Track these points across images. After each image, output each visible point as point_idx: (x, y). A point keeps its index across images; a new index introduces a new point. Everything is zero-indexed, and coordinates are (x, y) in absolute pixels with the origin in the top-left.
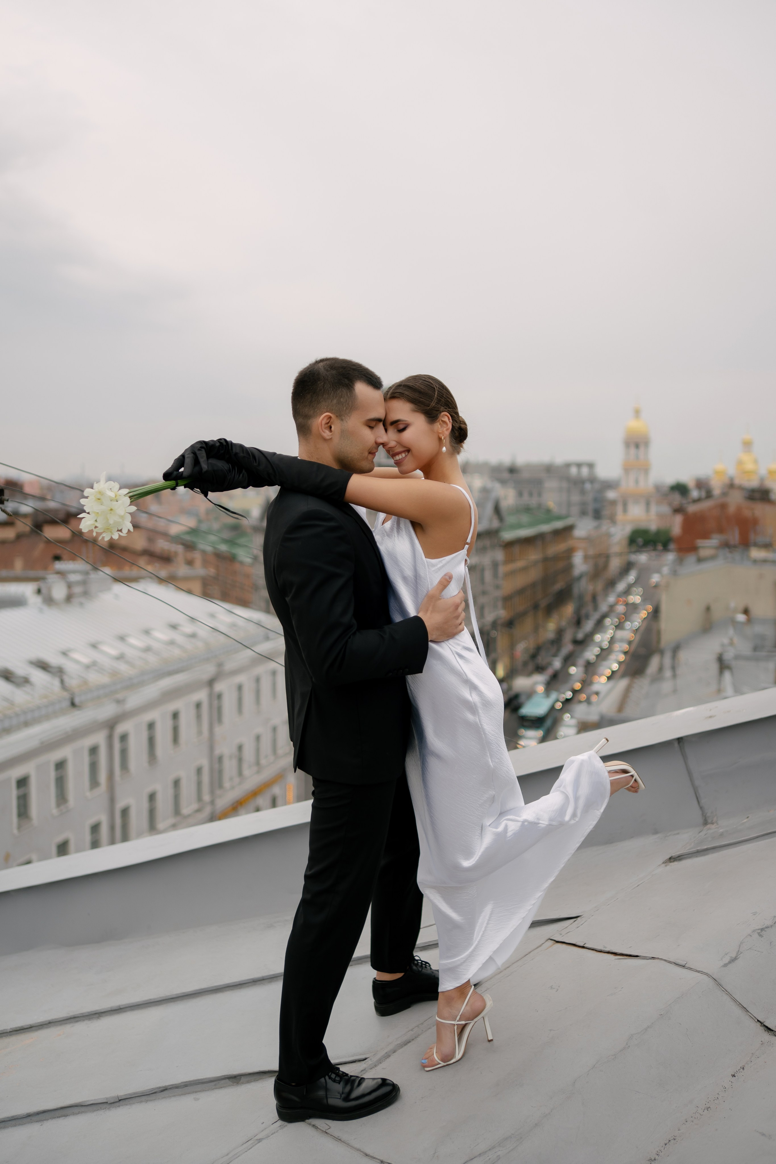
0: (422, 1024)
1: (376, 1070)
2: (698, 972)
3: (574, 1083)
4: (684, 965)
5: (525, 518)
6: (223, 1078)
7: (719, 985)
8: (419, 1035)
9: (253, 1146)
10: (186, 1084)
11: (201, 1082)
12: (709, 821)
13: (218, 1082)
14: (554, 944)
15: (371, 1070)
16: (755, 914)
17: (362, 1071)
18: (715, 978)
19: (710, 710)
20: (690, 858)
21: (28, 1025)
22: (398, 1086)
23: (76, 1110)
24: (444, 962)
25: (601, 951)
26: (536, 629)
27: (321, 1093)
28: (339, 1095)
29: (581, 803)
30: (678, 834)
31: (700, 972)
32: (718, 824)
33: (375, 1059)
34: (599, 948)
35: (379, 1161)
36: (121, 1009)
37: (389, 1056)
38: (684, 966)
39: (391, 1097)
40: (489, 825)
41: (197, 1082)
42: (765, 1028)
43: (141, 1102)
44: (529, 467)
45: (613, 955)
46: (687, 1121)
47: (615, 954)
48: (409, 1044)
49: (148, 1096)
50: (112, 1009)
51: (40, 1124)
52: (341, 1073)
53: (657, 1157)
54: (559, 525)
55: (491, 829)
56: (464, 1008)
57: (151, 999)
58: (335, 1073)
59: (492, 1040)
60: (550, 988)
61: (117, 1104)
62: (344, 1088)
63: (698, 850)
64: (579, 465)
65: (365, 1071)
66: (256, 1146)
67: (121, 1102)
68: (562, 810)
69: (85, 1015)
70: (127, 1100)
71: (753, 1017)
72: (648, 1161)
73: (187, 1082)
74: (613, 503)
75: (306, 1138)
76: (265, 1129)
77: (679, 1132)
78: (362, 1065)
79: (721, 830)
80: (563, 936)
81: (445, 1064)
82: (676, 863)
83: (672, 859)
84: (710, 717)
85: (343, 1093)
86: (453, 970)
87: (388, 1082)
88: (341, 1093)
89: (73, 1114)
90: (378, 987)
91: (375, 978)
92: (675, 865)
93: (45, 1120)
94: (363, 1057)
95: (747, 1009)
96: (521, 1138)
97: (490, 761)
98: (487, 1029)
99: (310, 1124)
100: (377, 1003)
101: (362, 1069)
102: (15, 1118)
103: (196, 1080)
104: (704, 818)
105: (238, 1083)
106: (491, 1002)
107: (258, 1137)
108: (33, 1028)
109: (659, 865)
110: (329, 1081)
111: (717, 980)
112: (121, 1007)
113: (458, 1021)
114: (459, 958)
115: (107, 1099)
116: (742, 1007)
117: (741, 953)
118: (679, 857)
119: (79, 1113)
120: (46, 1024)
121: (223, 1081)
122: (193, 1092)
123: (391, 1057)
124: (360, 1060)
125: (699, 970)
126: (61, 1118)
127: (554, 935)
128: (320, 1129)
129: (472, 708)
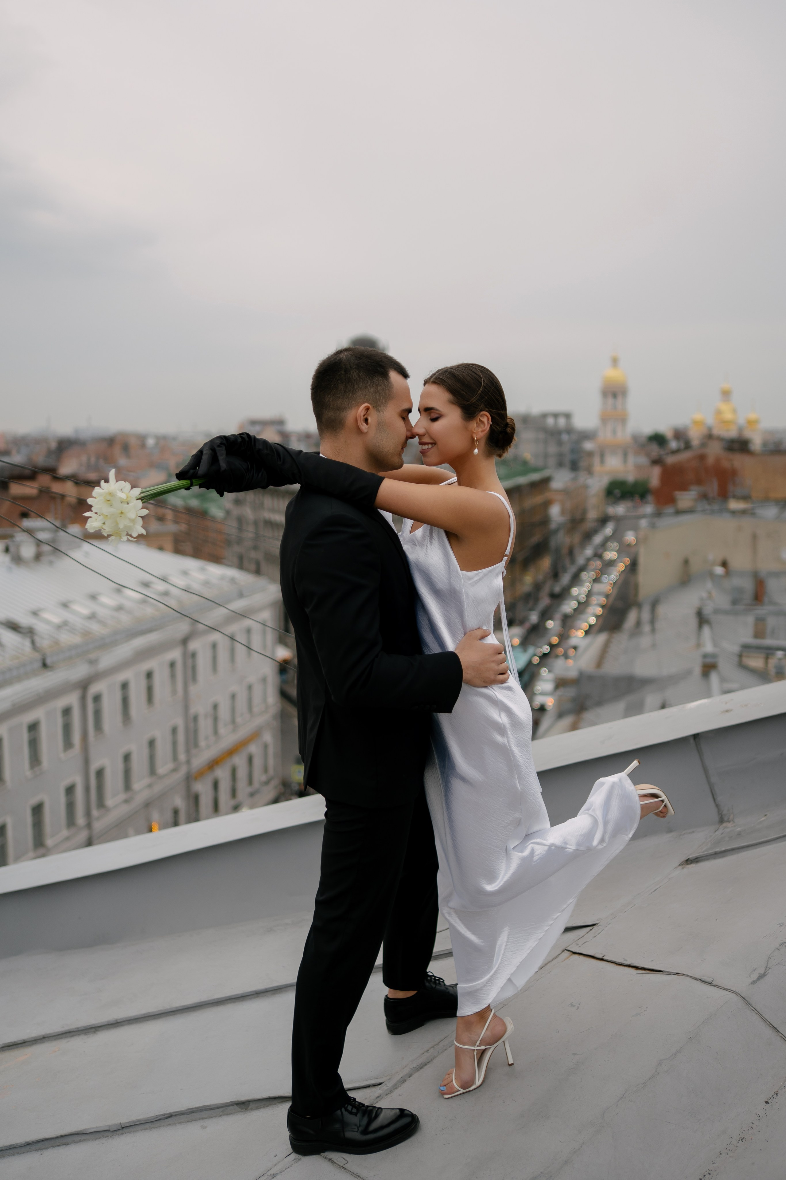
0: (437, 1044)
1: (392, 1096)
2: (726, 990)
3: (603, 1115)
4: (710, 982)
6: (230, 1104)
7: (748, 1004)
8: (435, 1057)
10: (192, 1110)
11: (208, 1109)
12: (726, 819)
13: (225, 1108)
14: (571, 955)
15: (386, 1097)
16: (781, 925)
17: (378, 1097)
18: (744, 997)
19: (726, 703)
20: (707, 860)
21: (21, 1040)
22: (418, 1117)
23: (77, 1138)
24: (463, 986)
25: (621, 964)
28: (357, 1128)
30: (693, 832)
31: (728, 990)
32: (734, 823)
33: (390, 1084)
34: (620, 961)
36: (118, 1023)
37: (405, 1081)
38: (711, 984)
39: (411, 1128)
40: (514, 848)
43: (146, 1129)
45: (634, 969)
46: (721, 1154)
47: (637, 968)
48: (425, 1067)
49: (152, 1123)
50: (109, 1023)
51: (40, 1154)
52: (357, 1103)
54: (536, 477)
55: (517, 853)
56: (484, 1033)
57: (149, 1013)
58: (351, 1105)
59: (512, 1064)
60: (570, 1005)
61: (121, 1132)
62: (361, 1120)
63: (716, 852)
64: (556, 416)
65: (380, 1098)
67: (124, 1130)
69: (80, 1029)
70: (129, 1128)
71: (784, 1038)
73: (192, 1108)
74: (590, 454)
76: (279, 1162)
77: (714, 1165)
78: (377, 1091)
79: (738, 829)
80: (580, 946)
81: (465, 1091)
82: (693, 865)
83: (689, 861)
84: (727, 711)
85: (360, 1126)
86: (473, 994)
87: (406, 1112)
88: (358, 1125)
89: (74, 1143)
90: (390, 1005)
91: (387, 996)
92: (692, 867)
93: (45, 1149)
94: (378, 1081)
95: (778, 1029)
97: (518, 784)
98: (508, 1055)
99: (326, 1158)
100: (389, 1021)
101: (377, 1096)
102: (13, 1146)
103: (203, 1107)
104: (720, 816)
105: (246, 1109)
106: (512, 1026)
107: (271, 1172)
108: (27, 1044)
109: (676, 868)
110: (345, 1113)
111: (746, 998)
112: (119, 1021)
113: (478, 1046)
114: (479, 982)
115: (109, 1126)
116: (772, 1027)
117: (770, 969)
118: (696, 859)
119: (80, 1141)
120: (40, 1039)
121: (231, 1108)
122: (200, 1120)
123: (407, 1082)
124: (374, 1085)
125: (727, 988)
126: (61, 1147)
127: (570, 945)
128: (336, 1164)
129: (501, 730)
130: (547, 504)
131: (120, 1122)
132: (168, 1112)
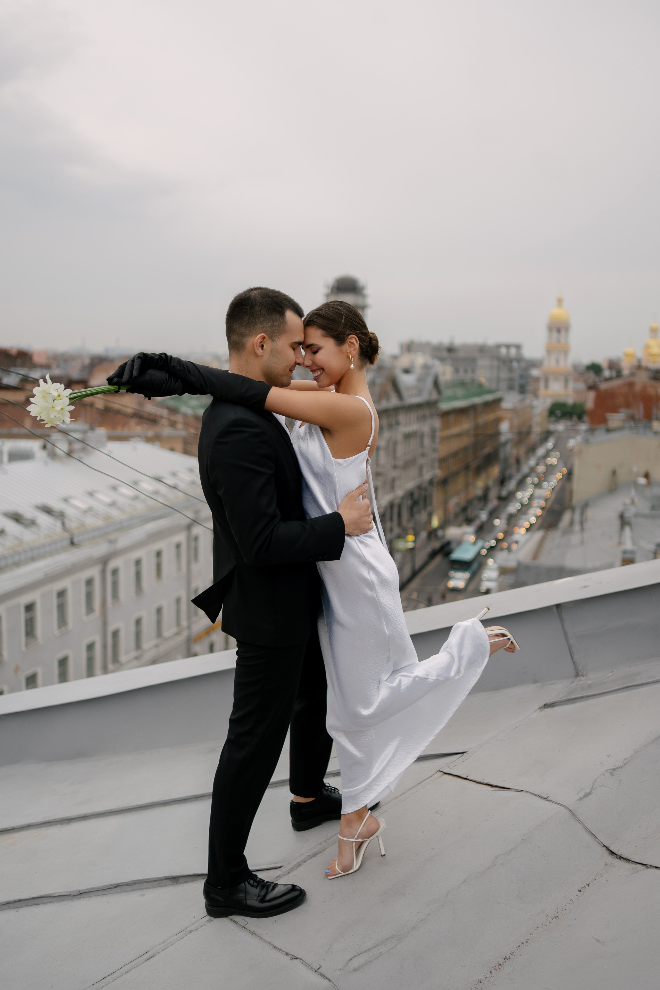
0: (329, 839)
1: (287, 877)
2: (558, 804)
3: (447, 894)
5: (460, 392)
6: (164, 878)
7: (574, 815)
8: (326, 849)
9: (185, 936)
11: (146, 881)
12: (580, 674)
13: (160, 881)
14: (443, 775)
15: (284, 877)
16: (609, 756)
18: (571, 810)
19: (586, 581)
20: (561, 705)
21: (12, 827)
22: (305, 892)
23: (45, 900)
24: (346, 791)
25: (480, 783)
26: (467, 486)
27: (242, 895)
28: (256, 897)
29: (464, 662)
30: (554, 684)
32: (587, 677)
33: (288, 867)
34: (479, 781)
35: (284, 953)
36: (87, 816)
37: (300, 865)
38: (546, 799)
39: (299, 900)
40: (385, 681)
41: (144, 881)
42: (609, 852)
43: (98, 895)
44: (465, 347)
45: (490, 786)
46: (538, 928)
47: (491, 786)
48: (317, 856)
49: (104, 891)
50: (80, 816)
51: (17, 911)
52: (258, 879)
53: (511, 956)
54: (489, 397)
55: (387, 684)
56: (361, 828)
57: (111, 809)
58: (253, 880)
59: (384, 855)
60: (436, 813)
61: (79, 896)
62: (260, 892)
63: (568, 699)
64: (508, 346)
65: (280, 877)
66: (187, 936)
67: (82, 895)
68: (448, 667)
69: (58, 820)
70: (86, 893)
71: (600, 843)
72: (504, 959)
73: (135, 881)
74: (537, 380)
75: (228, 931)
76: (195, 922)
77: (531, 936)
78: (278, 872)
79: (590, 682)
80: (450, 768)
81: (345, 874)
82: (549, 709)
83: (546, 706)
84: (585, 587)
85: (259, 896)
86: (354, 798)
87: (297, 888)
88: (258, 895)
89: (43, 904)
90: (295, 808)
91: (292, 800)
92: (549, 710)
93: (20, 907)
94: (279, 865)
95: (596, 836)
96: (401, 938)
97: (386, 629)
98: (380, 847)
99: (232, 920)
100: (294, 821)
101: (277, 876)
103: (143, 880)
104: (576, 672)
105: (177, 883)
106: (384, 824)
107: (189, 929)
108: (15, 830)
109: (535, 710)
110: (248, 886)
111: (572, 811)
112: (87, 815)
113: (356, 839)
114: (359, 787)
115: (70, 892)
116: (592, 834)
117: (595, 789)
118: (552, 704)
119: (48, 903)
120: (26, 827)
121: (165, 881)
122: (140, 889)
123: (302, 866)
124: (276, 868)
125: (559, 802)
126: (33, 906)
127: (443, 767)
128: (239, 924)
129: (370, 585)
130: (498, 421)
131: (78, 889)
132: (116, 883)
